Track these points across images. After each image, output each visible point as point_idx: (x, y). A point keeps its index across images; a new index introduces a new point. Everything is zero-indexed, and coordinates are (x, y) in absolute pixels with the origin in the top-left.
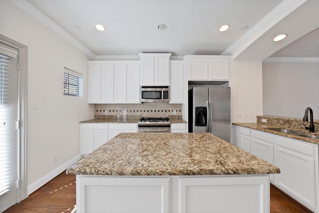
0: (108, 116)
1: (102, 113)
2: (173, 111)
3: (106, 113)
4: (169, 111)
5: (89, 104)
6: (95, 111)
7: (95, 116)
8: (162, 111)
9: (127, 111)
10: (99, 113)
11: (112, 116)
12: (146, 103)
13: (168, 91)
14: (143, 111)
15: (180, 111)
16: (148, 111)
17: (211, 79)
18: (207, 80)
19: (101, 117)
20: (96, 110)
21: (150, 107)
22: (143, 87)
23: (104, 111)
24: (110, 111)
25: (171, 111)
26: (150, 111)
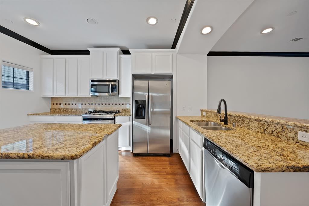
0: (64, 109)
1: (58, 106)
2: (126, 104)
3: (62, 106)
5: (42, 97)
6: (51, 104)
7: (51, 109)
8: (116, 104)
9: (82, 104)
10: (55, 107)
11: (67, 109)
12: (100, 97)
14: (97, 104)
16: (102, 104)
17: (154, 73)
18: (151, 73)
19: (57, 110)
20: (53, 103)
21: (104, 101)
22: (92, 81)
23: (60, 104)
24: (66, 104)
25: (124, 104)
26: (104, 104)
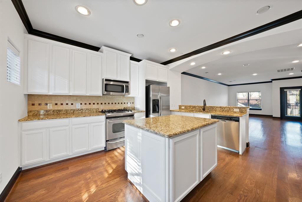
0: (53, 111)
1: (43, 108)
2: (127, 103)
3: (50, 107)
4: (125, 103)
6: (29, 104)
7: (29, 112)
8: (119, 103)
9: (81, 104)
10: (37, 108)
11: (59, 111)
13: (128, 86)
14: (100, 104)
15: (133, 103)
16: (105, 103)
18: (157, 80)
21: (107, 100)
22: (106, 80)
23: (46, 104)
24: (56, 104)
25: (126, 103)
26: (107, 103)
